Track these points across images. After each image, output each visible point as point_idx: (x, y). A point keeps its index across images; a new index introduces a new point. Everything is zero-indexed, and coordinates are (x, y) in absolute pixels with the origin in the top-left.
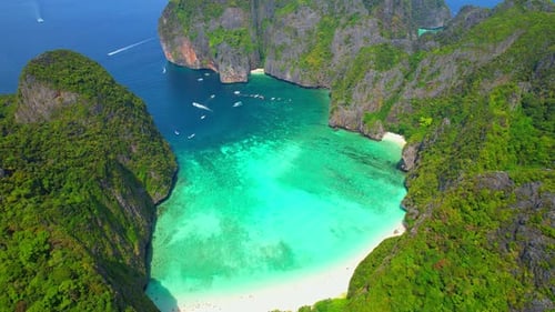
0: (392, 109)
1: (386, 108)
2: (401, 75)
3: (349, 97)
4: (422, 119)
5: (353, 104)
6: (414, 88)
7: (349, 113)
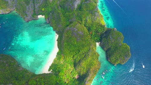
0: (36, 11)
1: (34, 12)
2: (32, 3)
3: (26, 14)
4: (42, 9)
5: (28, 15)
6: (37, 5)
7: (29, 18)
